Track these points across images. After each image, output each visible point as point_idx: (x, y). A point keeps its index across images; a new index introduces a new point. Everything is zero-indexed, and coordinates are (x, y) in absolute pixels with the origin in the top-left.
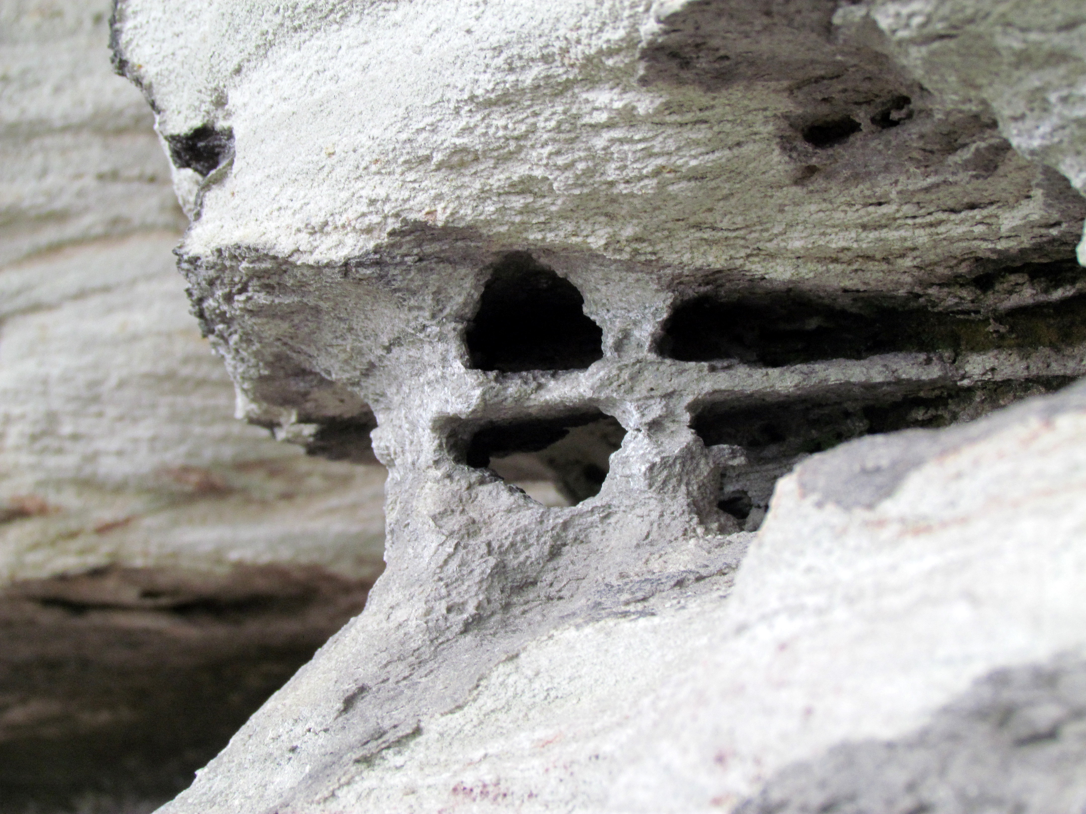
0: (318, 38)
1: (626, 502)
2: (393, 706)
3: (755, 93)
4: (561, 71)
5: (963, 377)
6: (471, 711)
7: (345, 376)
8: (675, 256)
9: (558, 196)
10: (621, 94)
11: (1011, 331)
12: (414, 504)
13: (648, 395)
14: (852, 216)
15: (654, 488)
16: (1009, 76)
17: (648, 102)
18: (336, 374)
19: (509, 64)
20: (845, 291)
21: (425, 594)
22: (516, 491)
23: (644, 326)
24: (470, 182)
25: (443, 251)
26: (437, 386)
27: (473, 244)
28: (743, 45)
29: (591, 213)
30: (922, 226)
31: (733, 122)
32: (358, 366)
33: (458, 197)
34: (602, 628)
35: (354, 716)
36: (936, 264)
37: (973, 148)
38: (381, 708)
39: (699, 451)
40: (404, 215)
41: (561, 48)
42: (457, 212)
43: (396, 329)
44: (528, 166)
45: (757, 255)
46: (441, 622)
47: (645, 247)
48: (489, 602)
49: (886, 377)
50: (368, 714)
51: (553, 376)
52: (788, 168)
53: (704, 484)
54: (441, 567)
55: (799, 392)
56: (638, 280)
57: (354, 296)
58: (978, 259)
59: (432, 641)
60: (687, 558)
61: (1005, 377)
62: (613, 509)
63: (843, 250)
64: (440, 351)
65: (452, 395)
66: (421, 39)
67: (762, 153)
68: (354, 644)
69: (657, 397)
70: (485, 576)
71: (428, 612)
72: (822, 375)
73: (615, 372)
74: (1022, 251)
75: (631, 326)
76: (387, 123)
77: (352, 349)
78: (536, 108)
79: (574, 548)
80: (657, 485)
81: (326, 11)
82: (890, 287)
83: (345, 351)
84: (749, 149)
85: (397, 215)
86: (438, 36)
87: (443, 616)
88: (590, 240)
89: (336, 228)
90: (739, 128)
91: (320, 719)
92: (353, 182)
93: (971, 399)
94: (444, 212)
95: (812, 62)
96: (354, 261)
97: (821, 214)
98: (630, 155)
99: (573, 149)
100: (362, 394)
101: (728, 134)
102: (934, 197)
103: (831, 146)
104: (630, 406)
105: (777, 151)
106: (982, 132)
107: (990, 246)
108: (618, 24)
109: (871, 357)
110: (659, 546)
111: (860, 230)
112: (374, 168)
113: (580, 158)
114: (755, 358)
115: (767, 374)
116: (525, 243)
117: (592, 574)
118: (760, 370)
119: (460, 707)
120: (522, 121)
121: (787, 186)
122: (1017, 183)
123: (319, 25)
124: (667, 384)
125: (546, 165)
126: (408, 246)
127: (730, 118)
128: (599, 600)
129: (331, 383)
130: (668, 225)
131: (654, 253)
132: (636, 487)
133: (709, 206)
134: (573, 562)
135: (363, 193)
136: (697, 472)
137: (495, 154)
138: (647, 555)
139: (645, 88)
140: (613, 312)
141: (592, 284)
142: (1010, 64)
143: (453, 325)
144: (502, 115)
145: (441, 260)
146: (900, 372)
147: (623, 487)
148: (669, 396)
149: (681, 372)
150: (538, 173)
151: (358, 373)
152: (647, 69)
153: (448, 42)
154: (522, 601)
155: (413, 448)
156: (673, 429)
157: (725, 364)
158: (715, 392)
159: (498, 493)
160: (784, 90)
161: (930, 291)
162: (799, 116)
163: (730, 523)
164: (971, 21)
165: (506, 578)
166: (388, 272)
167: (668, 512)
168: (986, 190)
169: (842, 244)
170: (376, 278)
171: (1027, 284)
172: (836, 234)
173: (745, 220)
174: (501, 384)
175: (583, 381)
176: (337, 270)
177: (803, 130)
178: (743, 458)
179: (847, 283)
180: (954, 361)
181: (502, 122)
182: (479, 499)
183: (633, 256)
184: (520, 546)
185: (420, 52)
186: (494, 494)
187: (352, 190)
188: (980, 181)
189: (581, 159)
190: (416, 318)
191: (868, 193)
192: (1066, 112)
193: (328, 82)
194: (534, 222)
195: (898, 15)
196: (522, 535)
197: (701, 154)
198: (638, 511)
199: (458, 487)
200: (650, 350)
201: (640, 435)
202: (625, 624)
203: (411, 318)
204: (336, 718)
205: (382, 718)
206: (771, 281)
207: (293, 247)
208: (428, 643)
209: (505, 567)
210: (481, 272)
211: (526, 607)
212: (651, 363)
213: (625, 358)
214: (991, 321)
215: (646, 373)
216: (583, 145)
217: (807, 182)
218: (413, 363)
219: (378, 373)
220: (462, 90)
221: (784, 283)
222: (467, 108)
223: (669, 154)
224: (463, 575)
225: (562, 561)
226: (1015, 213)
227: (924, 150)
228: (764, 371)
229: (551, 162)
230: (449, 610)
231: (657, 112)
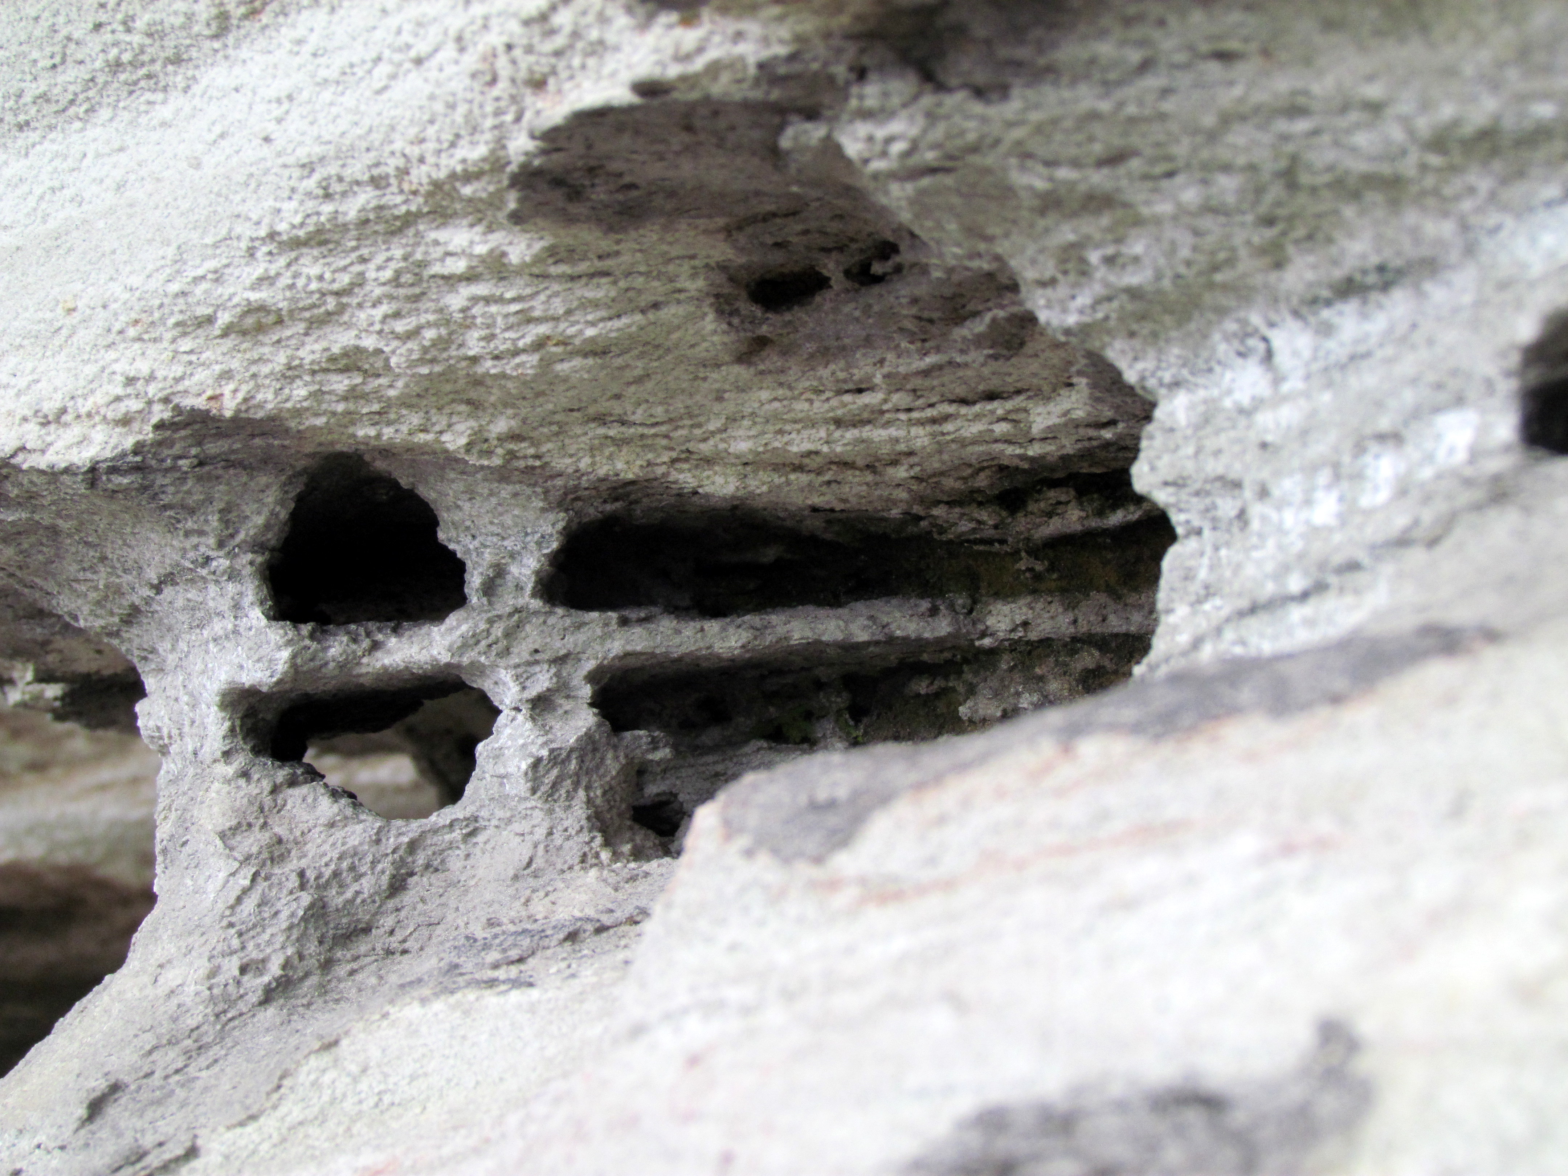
0: (53, 141)
1: (500, 813)
2: (159, 1113)
3: (677, 235)
4: (399, 199)
5: (983, 635)
6: (269, 1123)
7: (99, 623)
8: (568, 461)
9: (398, 375)
10: (484, 234)
11: (1051, 569)
12: (195, 813)
13: (531, 659)
14: (819, 407)
15: (539, 794)
16: (1032, 226)
17: (523, 246)
18: (86, 620)
19: (325, 188)
20: (815, 509)
21: (209, 947)
22: (342, 796)
23: (525, 561)
24: (271, 353)
25: (233, 452)
26: (227, 644)
27: (276, 442)
28: (655, 171)
29: (447, 399)
30: (921, 423)
31: (647, 274)
32: (116, 610)
33: (254, 376)
34: (459, 1004)
35: (102, 1128)
36: (942, 474)
37: (988, 317)
38: (141, 1116)
39: (604, 740)
40: (176, 400)
41: (397, 168)
42: (253, 397)
43: (168, 561)
44: (354, 332)
45: (686, 460)
46: (231, 989)
47: (525, 448)
48: (301, 957)
49: (873, 634)
50: (122, 1124)
51: (395, 631)
52: (726, 339)
53: (611, 788)
54: (232, 907)
55: (747, 655)
56: (516, 495)
57: (106, 513)
58: (1002, 468)
59: (217, 1016)
60: (584, 897)
61: (1043, 636)
62: (482, 823)
63: (809, 454)
64: (230, 595)
65: (248, 658)
66: (200, 147)
67: (690, 318)
68: (105, 1019)
69: (544, 662)
70: (296, 921)
71: (213, 973)
72: (781, 630)
73: (483, 626)
74: (1065, 458)
75: (507, 560)
76: (150, 267)
77: (107, 586)
78: (365, 252)
79: (425, 879)
80: (543, 789)
81: (64, 102)
82: (879, 505)
83: (96, 588)
84: (670, 313)
85: (166, 400)
86: (223, 143)
87: (234, 978)
88: (445, 438)
89: (78, 417)
90: (656, 284)
91: (54, 1131)
92: (103, 351)
93: (995, 667)
94: (234, 398)
95: (757, 193)
96: (104, 465)
97: (776, 404)
98: (499, 320)
99: (417, 310)
100: (123, 649)
101: (640, 292)
102: (935, 382)
103: (789, 309)
104: (505, 675)
105: (711, 317)
106: (1000, 296)
107: (1018, 451)
108: (477, 137)
109: (853, 604)
110: (546, 878)
111: (832, 427)
112: (132, 332)
113: (428, 322)
114: (687, 602)
115: (702, 630)
116: (351, 441)
117: (450, 917)
118: (692, 624)
119: (253, 1118)
120: (345, 269)
121: (727, 363)
122: (1054, 366)
123: (54, 121)
124: (558, 644)
125: (380, 332)
126: (183, 444)
127: (643, 269)
128: (456, 960)
129: (80, 631)
130: (557, 418)
131: (537, 457)
132: (514, 792)
133: (616, 390)
134: (423, 900)
135: (117, 367)
136: (602, 771)
137: (307, 315)
138: (528, 892)
139: (518, 228)
140: (480, 539)
141: (450, 499)
142: (1032, 210)
143: (250, 556)
144: (316, 259)
145: (230, 464)
146: (893, 627)
147: (494, 791)
148: (560, 660)
149: (579, 626)
150: (369, 342)
151: (116, 619)
152: (521, 201)
153: (237, 152)
154: (349, 956)
155: (194, 730)
156: (568, 708)
157: (642, 615)
158: (627, 655)
159: (315, 800)
160: (719, 231)
161: (936, 512)
162: (742, 267)
163: (649, 844)
164: (974, 149)
165: (327, 924)
166: (153, 482)
167: (560, 828)
168: (1010, 375)
169: (807, 446)
170: (137, 490)
171: (1073, 503)
172: (799, 432)
173: (667, 411)
174: (319, 642)
175: (438, 638)
176: (80, 477)
177: (747, 286)
178: (667, 750)
179: (816, 500)
180: (970, 612)
181: (315, 271)
182: (288, 807)
183: (509, 461)
184: (348, 877)
185: (197, 165)
186: (310, 800)
187: (101, 363)
188: (1001, 362)
189: (429, 325)
190: (196, 547)
191: (841, 375)
192: (1112, 278)
193: (67, 204)
194: (364, 411)
195: (870, 139)
196: (350, 860)
197: (602, 320)
198: (517, 827)
199: (257, 791)
200: (534, 595)
201: (520, 717)
202: (491, 999)
203: (188, 547)
204: (77, 1130)
205: (143, 1131)
206: (707, 496)
207: (16, 444)
208: (212, 1019)
209: (324, 907)
210: (290, 481)
211: (355, 965)
212: (536, 613)
213: (498, 606)
214: (1023, 554)
215: (528, 628)
216: (431, 305)
217: (755, 359)
218: (193, 609)
219: (145, 621)
220: (258, 223)
221: (724, 499)
222: (265, 249)
223: (556, 319)
224: (264, 919)
225: (408, 898)
226: (1051, 407)
227: (919, 318)
228: (698, 625)
229: (386, 329)
230: (243, 970)
231: (538, 260)
